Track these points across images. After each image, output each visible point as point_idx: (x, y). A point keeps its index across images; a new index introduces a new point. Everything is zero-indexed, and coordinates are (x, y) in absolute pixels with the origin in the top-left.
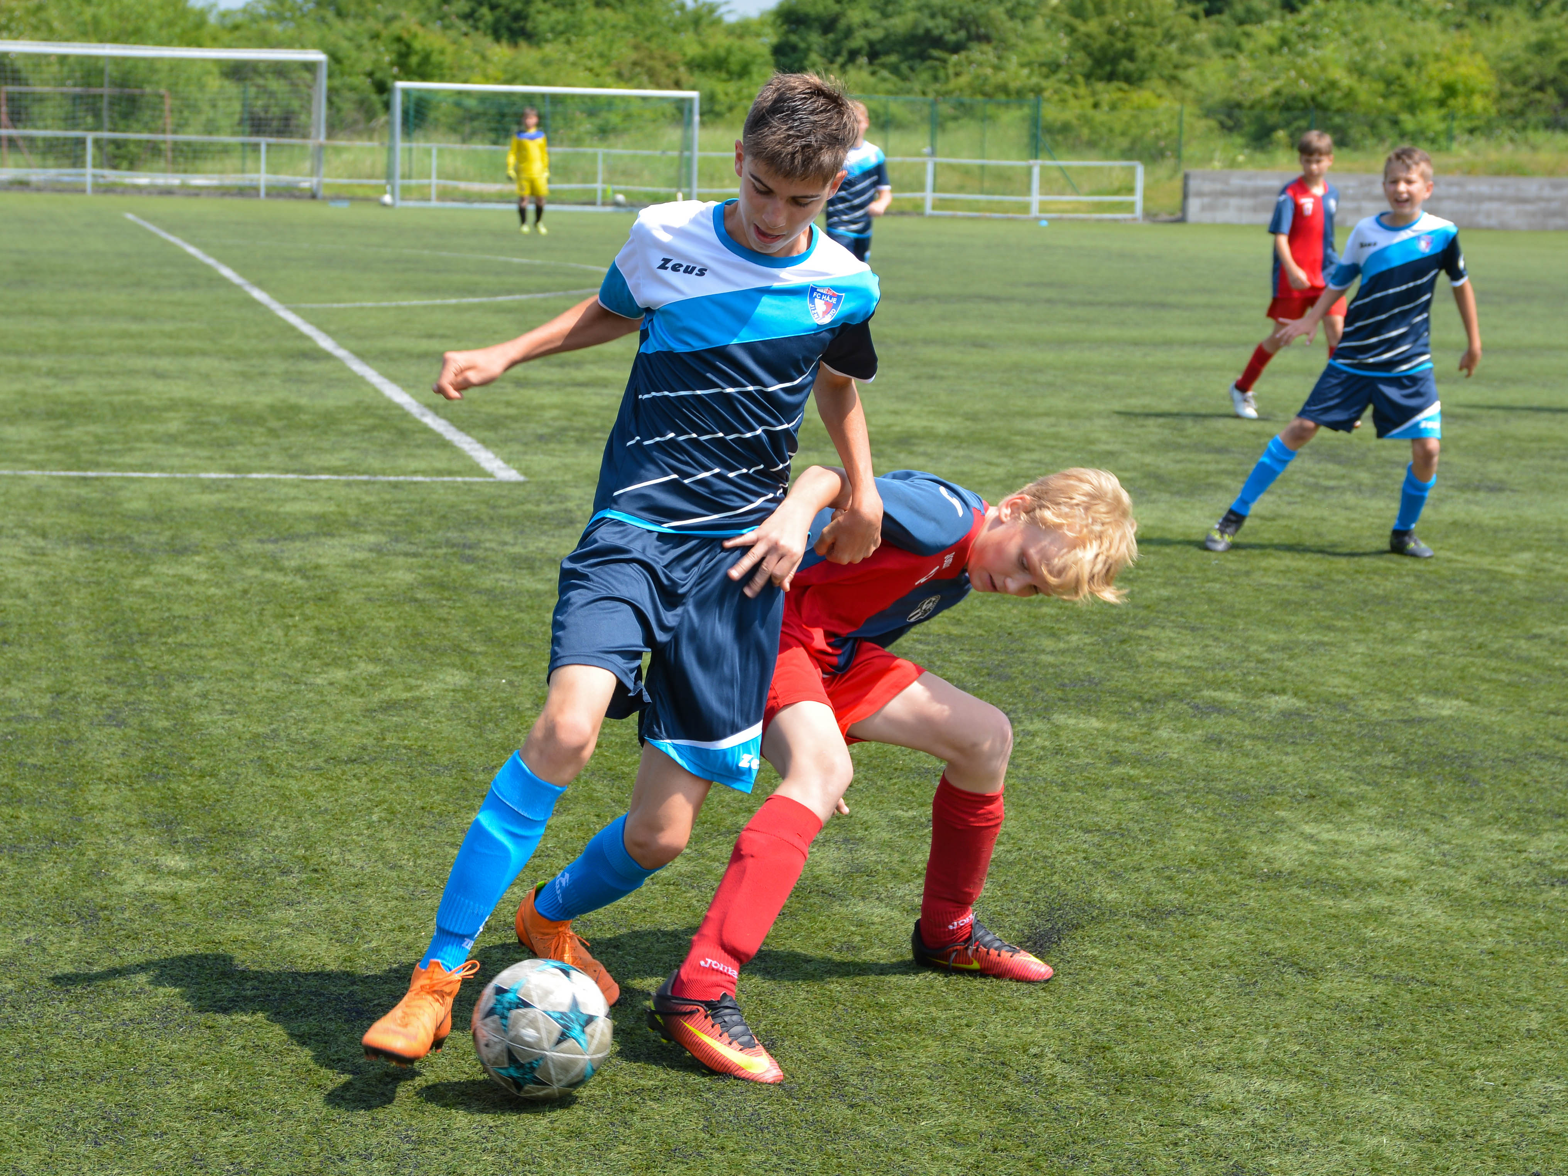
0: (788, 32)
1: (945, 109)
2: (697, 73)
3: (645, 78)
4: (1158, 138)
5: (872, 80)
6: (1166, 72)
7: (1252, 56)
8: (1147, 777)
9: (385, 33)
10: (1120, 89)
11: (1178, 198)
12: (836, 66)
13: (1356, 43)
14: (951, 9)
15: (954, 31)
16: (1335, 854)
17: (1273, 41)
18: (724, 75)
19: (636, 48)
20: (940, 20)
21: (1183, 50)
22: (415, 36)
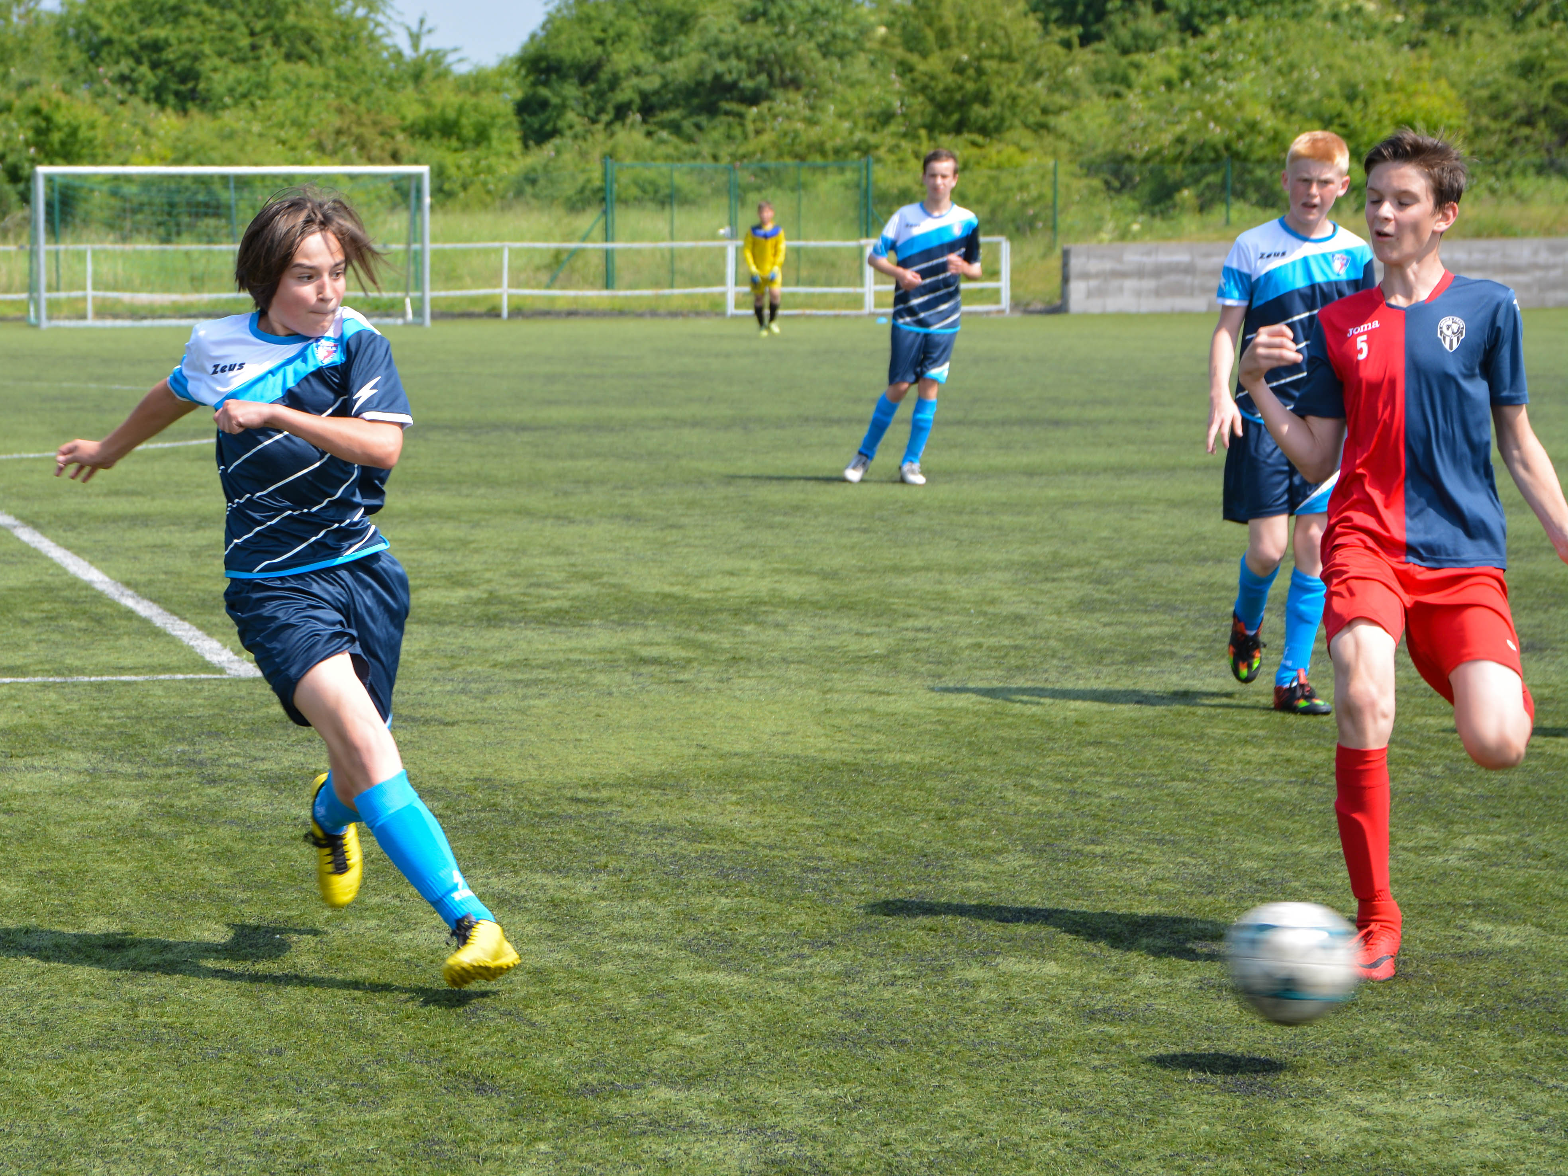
0: (534, 84)
1: (745, 177)
2: (420, 142)
3: (353, 150)
4: (1024, 204)
5: (648, 143)
6: (1031, 120)
7: (1146, 91)
8: (1132, 1036)
9: (18, 104)
10: (974, 144)
11: (1057, 280)
12: (600, 126)
13: (1280, 71)
14: (747, 48)
15: (751, 76)
16: (1396, 1131)
17: (1173, 73)
18: (454, 143)
19: (340, 111)
20: (733, 62)
21: (1054, 88)
22: (58, 106)
